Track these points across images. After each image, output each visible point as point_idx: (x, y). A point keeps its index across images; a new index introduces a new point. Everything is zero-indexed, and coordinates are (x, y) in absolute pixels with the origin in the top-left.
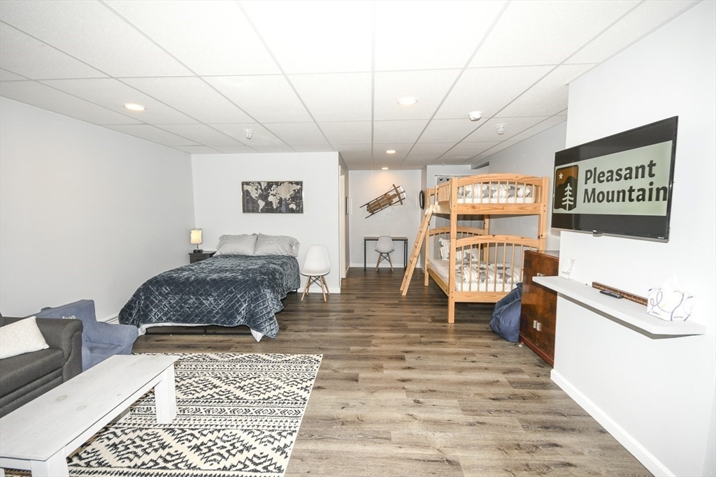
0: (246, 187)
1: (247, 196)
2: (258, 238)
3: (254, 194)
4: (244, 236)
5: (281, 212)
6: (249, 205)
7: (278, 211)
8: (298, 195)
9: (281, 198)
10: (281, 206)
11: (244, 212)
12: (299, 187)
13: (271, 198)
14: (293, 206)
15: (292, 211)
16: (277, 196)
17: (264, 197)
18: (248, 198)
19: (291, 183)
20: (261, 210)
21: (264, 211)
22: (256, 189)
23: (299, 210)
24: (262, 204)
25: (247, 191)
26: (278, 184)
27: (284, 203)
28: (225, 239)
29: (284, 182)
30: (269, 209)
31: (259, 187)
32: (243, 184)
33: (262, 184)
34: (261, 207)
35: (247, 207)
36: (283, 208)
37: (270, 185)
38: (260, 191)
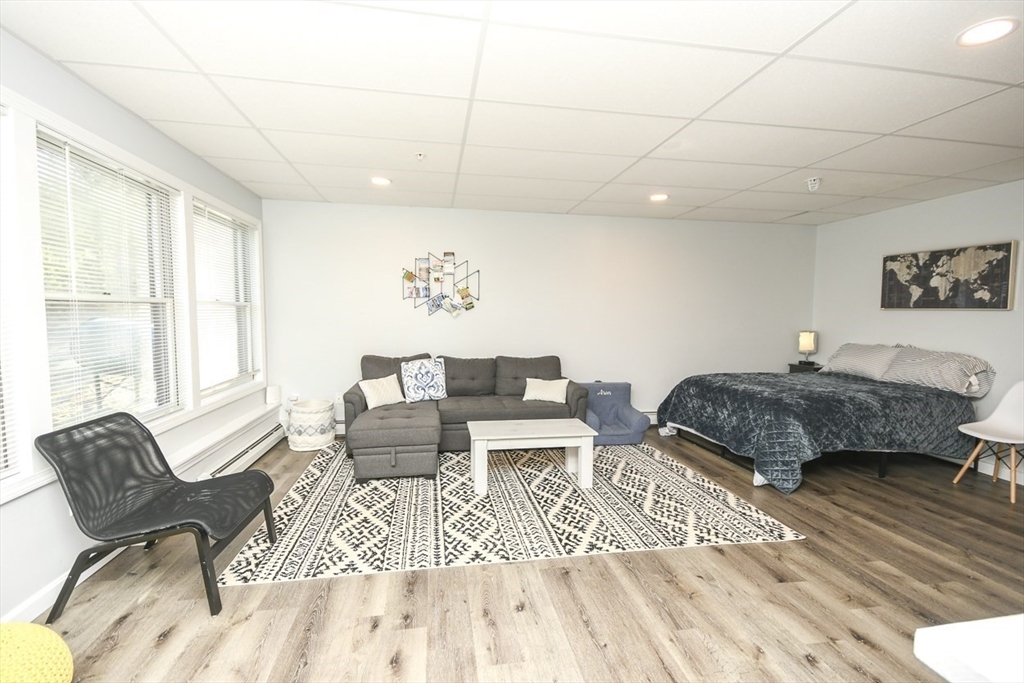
0: (891, 265)
1: (891, 279)
3: (904, 276)
4: (882, 346)
5: (954, 306)
6: (894, 295)
7: (950, 303)
8: (998, 271)
9: (957, 280)
10: (955, 296)
11: (884, 305)
12: (1001, 255)
13: (935, 282)
14: (984, 295)
15: (981, 304)
16: (950, 276)
17: (922, 278)
18: (892, 283)
19: (984, 248)
20: (915, 302)
21: (922, 304)
22: (909, 267)
23: (1000, 302)
24: (916, 292)
25: (892, 271)
26: (951, 253)
27: (962, 288)
28: (849, 348)
29: (964, 249)
30: (930, 300)
31: (914, 263)
32: (886, 260)
33: (920, 256)
34: (915, 298)
35: (890, 298)
36: (961, 298)
37: (935, 256)
38: (915, 269)
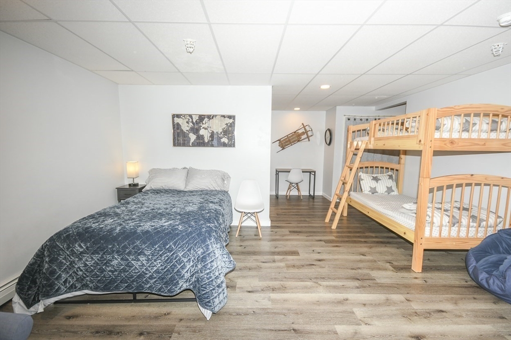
0: (177, 120)
1: (178, 129)
2: (189, 173)
3: (185, 127)
4: (174, 170)
5: (212, 146)
6: (179, 139)
7: (209, 144)
8: (230, 129)
9: (213, 132)
10: (212, 140)
11: (174, 145)
12: (231, 121)
13: (202, 132)
14: (225, 140)
15: (224, 145)
16: (209, 129)
17: (195, 130)
18: (179, 131)
19: (224, 116)
20: (192, 143)
21: (194, 145)
22: (187, 122)
23: (231, 144)
24: (193, 137)
25: (178, 124)
26: (210, 117)
27: (215, 136)
28: (154, 173)
29: (216, 116)
30: (200, 143)
31: (191, 120)
32: (174, 116)
33: (193, 116)
34: (192, 140)
35: (178, 140)
36: (215, 142)
37: (201, 118)
38: (191, 124)
